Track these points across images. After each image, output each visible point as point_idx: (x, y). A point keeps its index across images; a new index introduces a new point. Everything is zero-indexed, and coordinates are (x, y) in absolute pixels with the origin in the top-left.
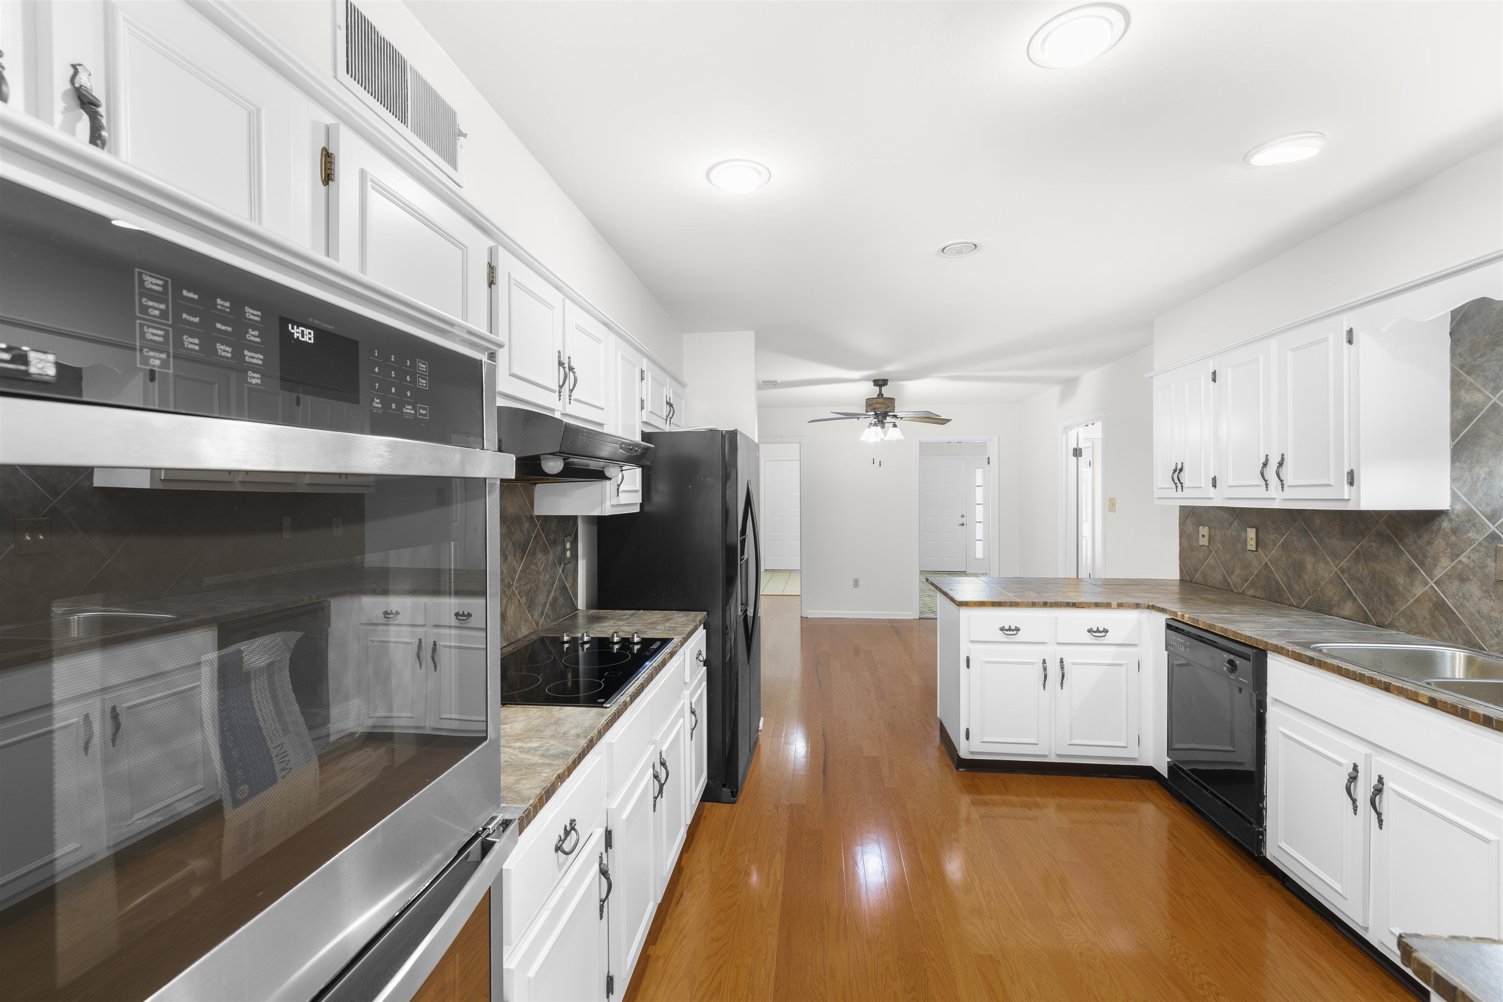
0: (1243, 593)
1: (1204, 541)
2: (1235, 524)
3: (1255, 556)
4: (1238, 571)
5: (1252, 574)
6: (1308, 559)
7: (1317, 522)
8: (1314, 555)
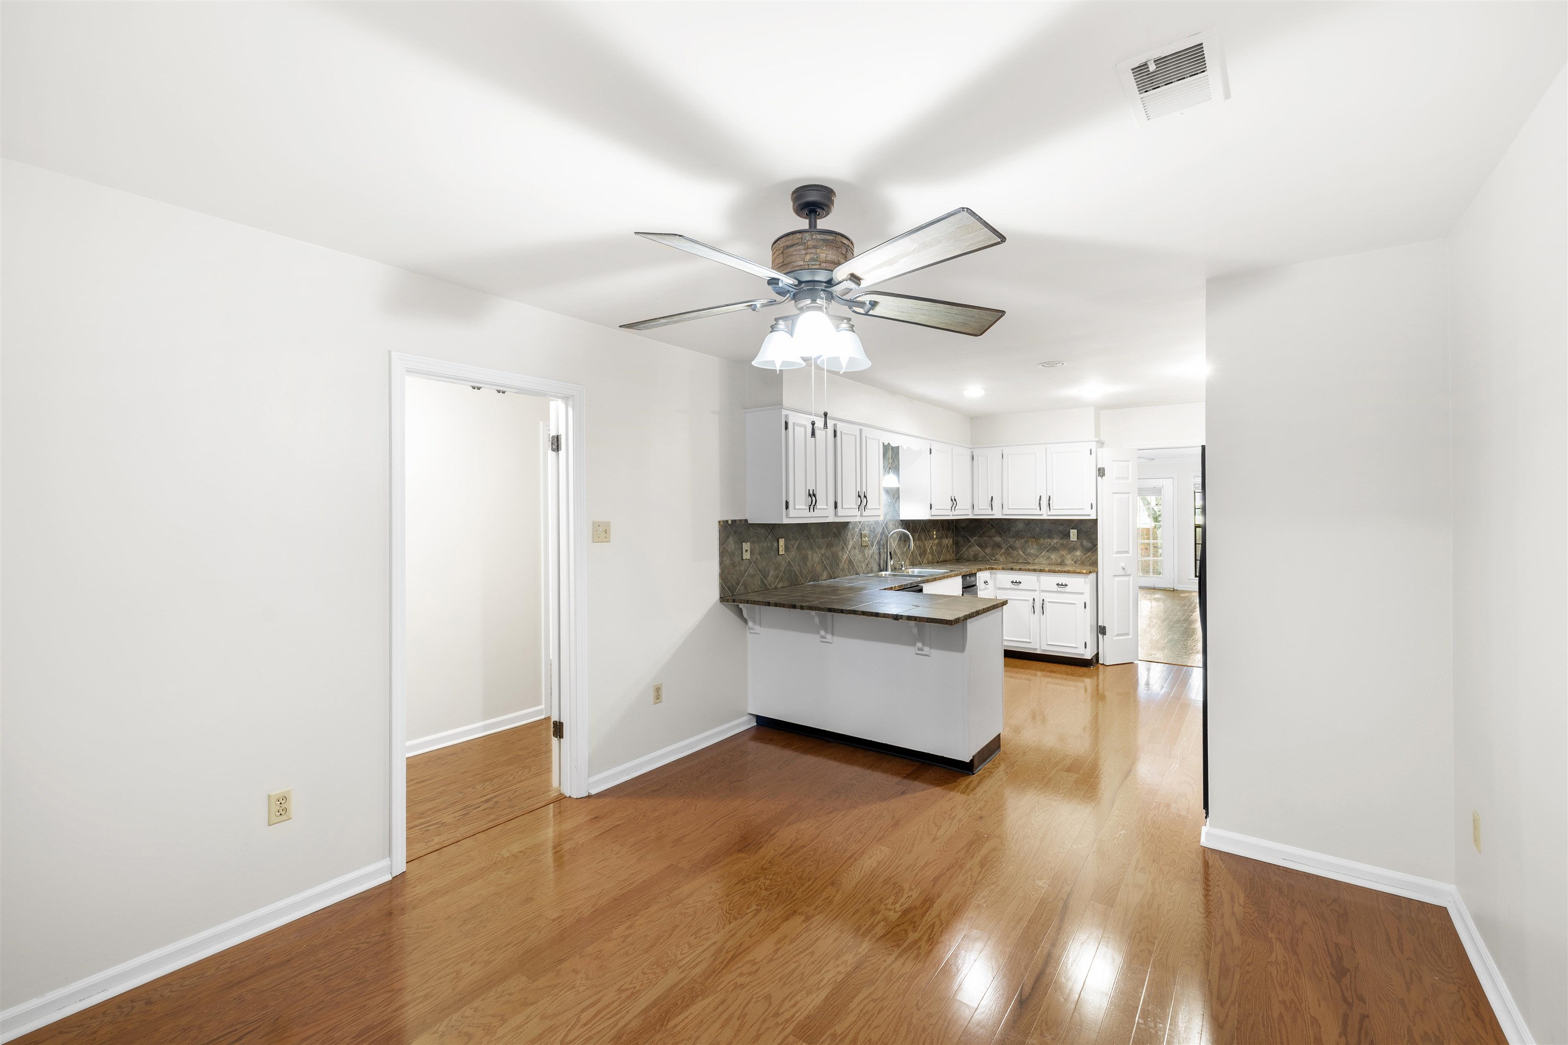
0: (776, 588)
1: (747, 556)
2: (769, 537)
3: (783, 558)
4: (772, 573)
5: (781, 571)
6: (809, 553)
7: (813, 530)
8: (812, 549)
